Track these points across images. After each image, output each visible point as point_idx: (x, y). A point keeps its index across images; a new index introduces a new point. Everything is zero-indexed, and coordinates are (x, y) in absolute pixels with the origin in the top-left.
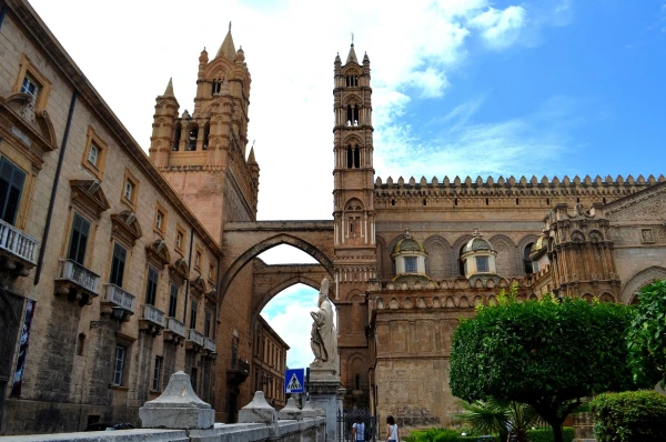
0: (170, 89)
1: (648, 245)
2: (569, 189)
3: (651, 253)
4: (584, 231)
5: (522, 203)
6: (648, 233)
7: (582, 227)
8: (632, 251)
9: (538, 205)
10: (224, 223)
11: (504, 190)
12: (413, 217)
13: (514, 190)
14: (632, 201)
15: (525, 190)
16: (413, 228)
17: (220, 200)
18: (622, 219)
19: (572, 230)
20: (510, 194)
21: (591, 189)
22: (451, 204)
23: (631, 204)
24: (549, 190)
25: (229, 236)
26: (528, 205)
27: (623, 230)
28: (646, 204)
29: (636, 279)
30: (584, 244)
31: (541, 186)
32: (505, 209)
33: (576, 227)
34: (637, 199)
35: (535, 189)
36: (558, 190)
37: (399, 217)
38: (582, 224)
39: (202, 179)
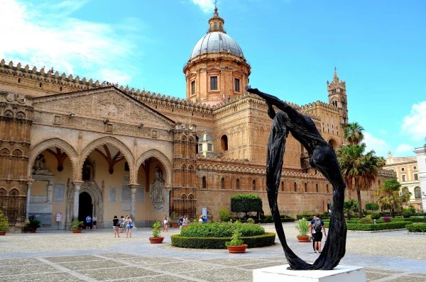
1: (56, 125)
2: (56, 80)
3: (57, 130)
4: (15, 111)
5: (22, 82)
6: (58, 119)
7: (14, 108)
8: (45, 127)
9: (33, 85)
11: (11, 71)
13: (18, 72)
14: (54, 98)
15: (27, 74)
18: (45, 108)
19: (6, 109)
20: (15, 74)
23: (54, 100)
24: (43, 78)
26: (26, 84)
27: (44, 114)
28: (63, 102)
29: (43, 144)
30: (12, 119)
31: (38, 74)
32: (9, 84)
33: (10, 108)
34: (58, 98)
35: (33, 75)
36: (49, 79)
38: (15, 107)
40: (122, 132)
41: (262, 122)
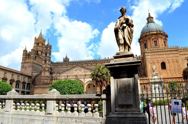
0: (26, 48)
6: (65, 77)
10: (32, 71)
12: (60, 69)
16: (60, 71)
17: (31, 68)
20: (76, 64)
21: (90, 62)
22: (66, 66)
23: (64, 73)
25: (33, 73)
27: (62, 77)
28: (66, 72)
33: (54, 77)
36: (84, 63)
37: (58, 69)
39: (29, 64)
40: (81, 77)
41: (153, 59)
